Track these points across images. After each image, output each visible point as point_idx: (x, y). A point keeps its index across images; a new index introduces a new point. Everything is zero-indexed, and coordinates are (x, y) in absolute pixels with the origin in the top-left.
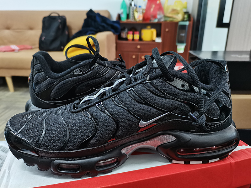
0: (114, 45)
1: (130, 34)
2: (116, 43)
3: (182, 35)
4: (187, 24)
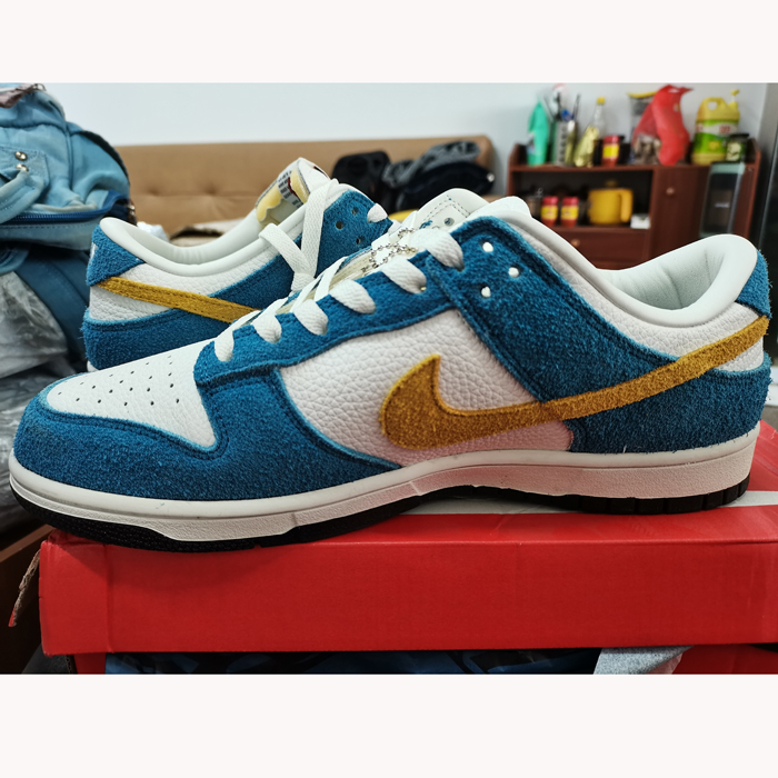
1: (549, 204)
3: (719, 205)
4: (740, 169)
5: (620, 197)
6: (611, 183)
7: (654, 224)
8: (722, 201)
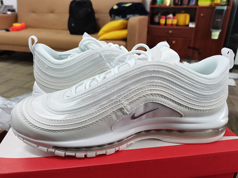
0: (146, 29)
1: (163, 18)
2: (148, 28)
3: (217, 20)
4: (225, 8)
5: (186, 17)
6: (183, 11)
7: (196, 26)
8: (219, 19)
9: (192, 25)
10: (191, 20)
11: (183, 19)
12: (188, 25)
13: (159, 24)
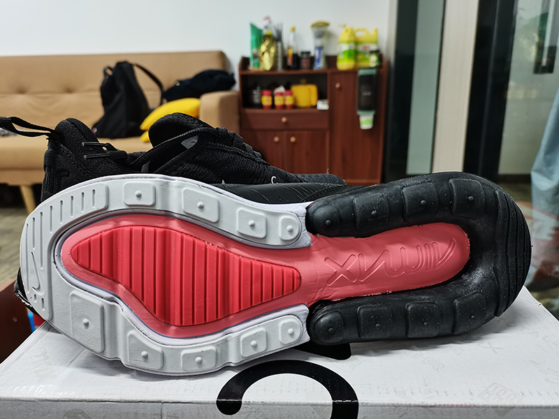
0: (236, 118)
1: (266, 95)
2: (240, 114)
3: (365, 94)
6: (303, 81)
9: (323, 106)
10: (321, 96)
11: (305, 95)
12: (316, 106)
13: (260, 106)
